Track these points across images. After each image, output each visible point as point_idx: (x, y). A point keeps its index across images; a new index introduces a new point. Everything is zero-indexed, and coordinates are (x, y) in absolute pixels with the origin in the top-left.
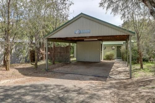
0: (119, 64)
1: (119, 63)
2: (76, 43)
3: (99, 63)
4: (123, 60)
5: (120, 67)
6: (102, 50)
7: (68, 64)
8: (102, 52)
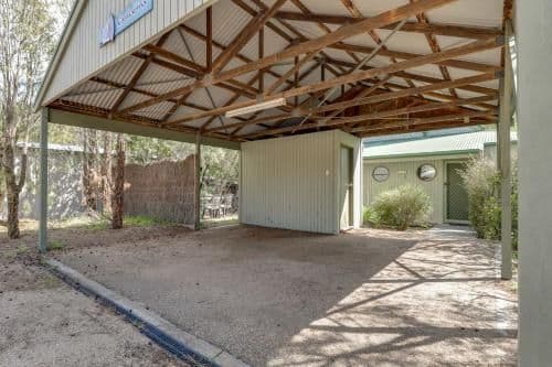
0: (442, 253)
1: (449, 248)
2: (239, 148)
3: (327, 240)
4: (481, 236)
5: (438, 279)
6: (351, 179)
7: (189, 230)
8: (351, 189)
